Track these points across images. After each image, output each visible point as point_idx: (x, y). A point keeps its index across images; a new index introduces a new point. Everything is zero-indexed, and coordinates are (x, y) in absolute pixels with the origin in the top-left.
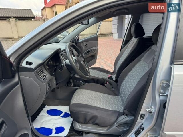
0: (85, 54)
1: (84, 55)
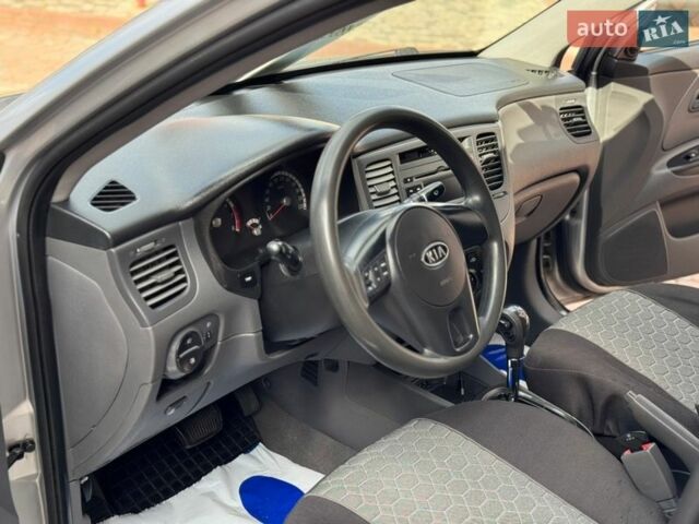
0: (670, 164)
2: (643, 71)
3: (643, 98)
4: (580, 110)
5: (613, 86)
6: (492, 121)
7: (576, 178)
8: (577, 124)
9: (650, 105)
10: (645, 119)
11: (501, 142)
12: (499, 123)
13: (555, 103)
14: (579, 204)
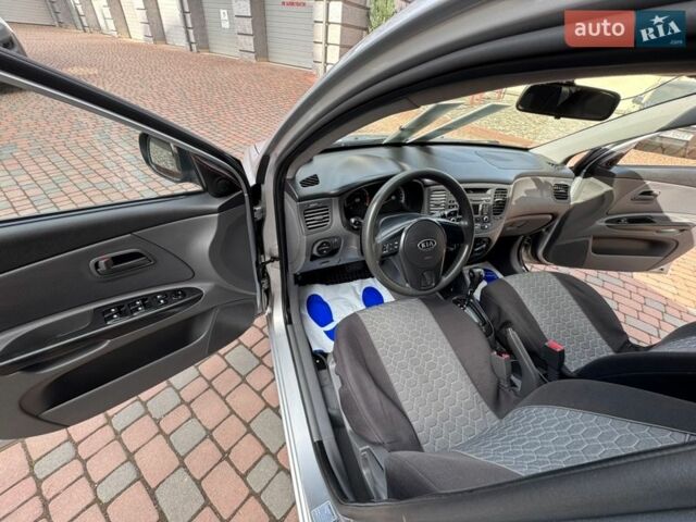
0: (607, 222)
1: (604, 224)
2: (613, 175)
3: (606, 188)
4: (567, 188)
5: (592, 179)
6: (509, 183)
7: (550, 217)
8: (562, 193)
9: (610, 193)
10: (602, 199)
11: (509, 195)
12: (512, 186)
13: (552, 181)
14: (552, 226)
